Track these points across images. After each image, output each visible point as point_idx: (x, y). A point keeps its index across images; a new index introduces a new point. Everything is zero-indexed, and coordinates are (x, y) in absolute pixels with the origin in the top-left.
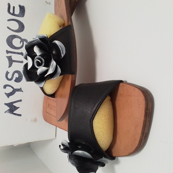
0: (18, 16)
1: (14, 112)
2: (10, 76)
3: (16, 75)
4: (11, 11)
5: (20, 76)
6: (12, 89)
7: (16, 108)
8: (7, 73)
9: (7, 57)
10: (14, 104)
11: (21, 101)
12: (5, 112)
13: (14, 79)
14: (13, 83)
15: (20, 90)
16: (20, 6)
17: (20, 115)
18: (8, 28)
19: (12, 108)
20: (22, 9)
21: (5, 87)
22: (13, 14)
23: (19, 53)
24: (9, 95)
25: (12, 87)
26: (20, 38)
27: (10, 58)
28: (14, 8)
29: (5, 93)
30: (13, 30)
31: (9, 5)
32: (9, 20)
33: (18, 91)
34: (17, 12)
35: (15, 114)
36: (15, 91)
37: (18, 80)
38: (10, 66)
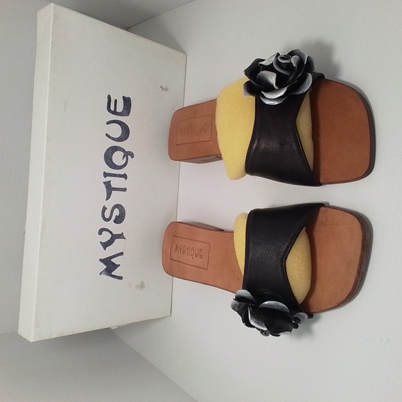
0: (122, 115)
1: (112, 274)
2: (107, 215)
3: (117, 212)
4: (112, 108)
5: (122, 214)
6: (110, 236)
7: (116, 266)
8: (104, 209)
9: (104, 183)
10: (112, 260)
11: (122, 254)
12: (100, 274)
13: (113, 218)
14: (111, 225)
15: (121, 236)
16: (124, 98)
17: (120, 278)
18: (107, 135)
19: (110, 266)
20: (127, 101)
21: (101, 231)
22: (115, 113)
23: (120, 176)
24: (105, 245)
25: (111, 232)
26: (123, 150)
27: (108, 184)
28: (116, 101)
29: (101, 242)
30: (113, 139)
31: (109, 98)
32: (108, 123)
33: (118, 238)
34: (120, 108)
35: (114, 276)
36: (114, 237)
37: (119, 220)
38: (108, 198)
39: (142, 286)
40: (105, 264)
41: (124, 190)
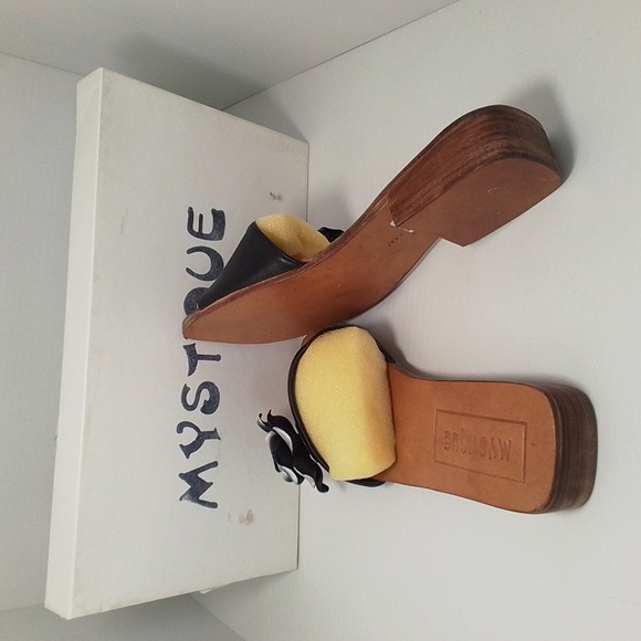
0: (211, 239)
1: (201, 498)
2: (190, 400)
3: (206, 395)
4: (196, 228)
5: (214, 398)
6: (196, 434)
7: (205, 486)
8: (186, 390)
9: (185, 347)
10: (199, 475)
11: (215, 464)
12: (181, 499)
13: (201, 404)
14: (196, 416)
15: (213, 435)
16: (214, 212)
17: (214, 505)
18: (188, 270)
19: (196, 486)
20: (219, 217)
21: (180, 428)
22: (200, 235)
24: (189, 450)
25: (197, 429)
27: (190, 350)
28: (201, 216)
29: (181, 446)
30: (198, 277)
31: (191, 212)
32: (190, 251)
33: (209, 438)
34: (208, 228)
35: (203, 503)
36: (203, 436)
37: (210, 408)
38: (191, 371)
39: (249, 518)
40: (188, 482)
41: (217, 358)
